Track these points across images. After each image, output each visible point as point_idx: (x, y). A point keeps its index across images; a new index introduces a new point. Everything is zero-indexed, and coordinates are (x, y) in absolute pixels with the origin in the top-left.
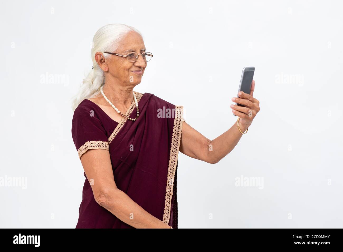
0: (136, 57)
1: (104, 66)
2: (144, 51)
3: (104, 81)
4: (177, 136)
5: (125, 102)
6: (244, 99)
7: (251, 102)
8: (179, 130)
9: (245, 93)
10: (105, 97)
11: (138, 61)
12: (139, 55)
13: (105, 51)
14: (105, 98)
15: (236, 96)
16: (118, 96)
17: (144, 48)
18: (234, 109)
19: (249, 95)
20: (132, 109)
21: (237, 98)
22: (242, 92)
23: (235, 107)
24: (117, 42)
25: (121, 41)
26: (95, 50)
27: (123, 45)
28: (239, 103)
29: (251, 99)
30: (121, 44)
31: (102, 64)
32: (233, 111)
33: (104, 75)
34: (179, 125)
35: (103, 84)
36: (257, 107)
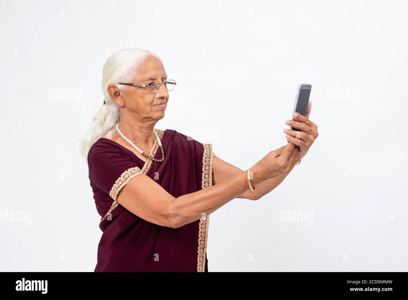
0: (157, 87)
1: (119, 100)
2: (165, 78)
3: (119, 118)
4: (207, 176)
5: (146, 141)
6: (300, 122)
7: (307, 126)
8: (209, 168)
9: (301, 115)
10: (122, 135)
11: (160, 90)
12: (160, 84)
13: (120, 82)
14: (122, 137)
15: (291, 118)
16: (138, 134)
17: (165, 74)
18: (288, 135)
19: (305, 117)
20: (155, 148)
21: (291, 121)
22: (298, 113)
23: (290, 132)
24: (133, 70)
25: (138, 69)
26: (107, 81)
27: (141, 72)
28: (294, 126)
29: (307, 122)
30: (139, 72)
31: (116, 98)
32: (286, 137)
33: (119, 111)
34: (209, 162)
35: (118, 121)
36: (315, 131)
